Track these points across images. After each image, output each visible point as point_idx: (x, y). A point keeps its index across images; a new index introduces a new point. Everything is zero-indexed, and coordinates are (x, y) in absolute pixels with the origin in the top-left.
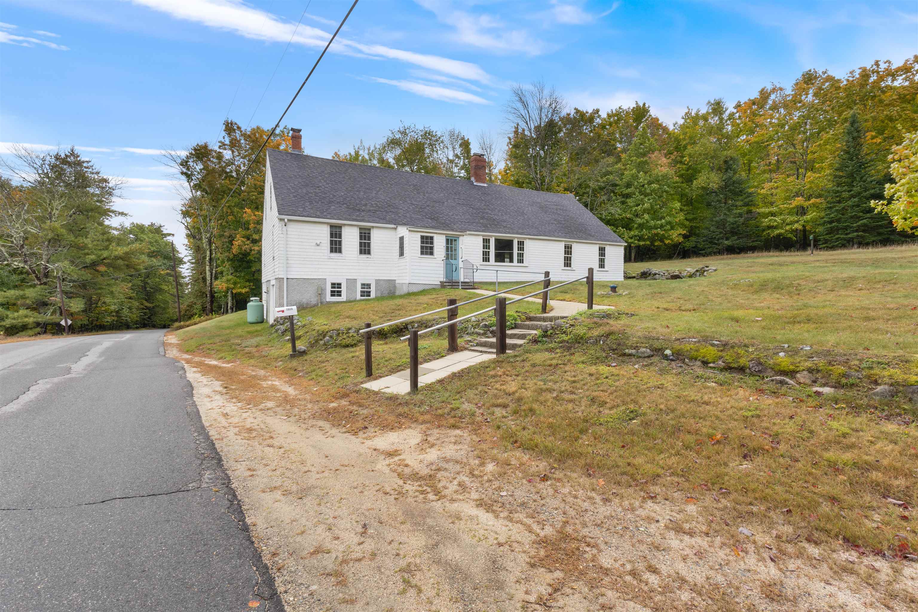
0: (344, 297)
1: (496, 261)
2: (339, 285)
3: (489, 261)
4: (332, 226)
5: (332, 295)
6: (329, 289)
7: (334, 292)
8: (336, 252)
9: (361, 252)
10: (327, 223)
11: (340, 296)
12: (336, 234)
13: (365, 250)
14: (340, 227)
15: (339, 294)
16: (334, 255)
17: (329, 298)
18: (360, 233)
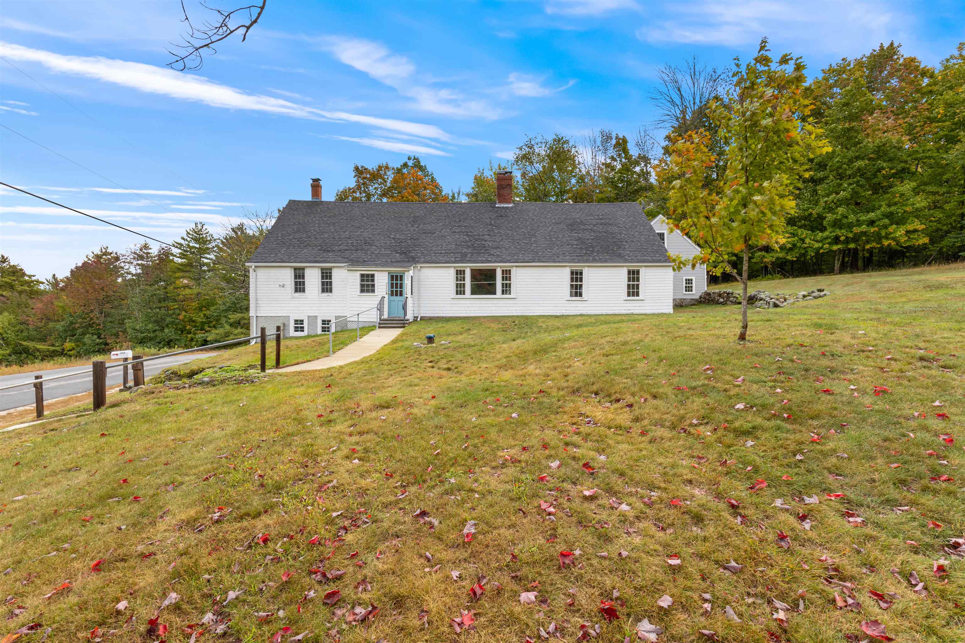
0: (305, 333)
1: (473, 293)
2: (302, 322)
3: (464, 294)
4: (295, 269)
5: (296, 331)
6: (292, 325)
7: (297, 327)
8: (300, 291)
9: (323, 291)
10: (291, 267)
11: (303, 331)
12: (299, 276)
13: (327, 288)
14: (303, 269)
15: (302, 329)
16: (298, 294)
17: (292, 333)
18: (322, 273)
